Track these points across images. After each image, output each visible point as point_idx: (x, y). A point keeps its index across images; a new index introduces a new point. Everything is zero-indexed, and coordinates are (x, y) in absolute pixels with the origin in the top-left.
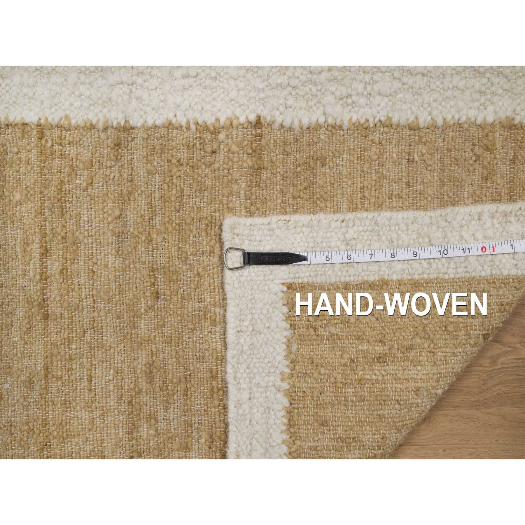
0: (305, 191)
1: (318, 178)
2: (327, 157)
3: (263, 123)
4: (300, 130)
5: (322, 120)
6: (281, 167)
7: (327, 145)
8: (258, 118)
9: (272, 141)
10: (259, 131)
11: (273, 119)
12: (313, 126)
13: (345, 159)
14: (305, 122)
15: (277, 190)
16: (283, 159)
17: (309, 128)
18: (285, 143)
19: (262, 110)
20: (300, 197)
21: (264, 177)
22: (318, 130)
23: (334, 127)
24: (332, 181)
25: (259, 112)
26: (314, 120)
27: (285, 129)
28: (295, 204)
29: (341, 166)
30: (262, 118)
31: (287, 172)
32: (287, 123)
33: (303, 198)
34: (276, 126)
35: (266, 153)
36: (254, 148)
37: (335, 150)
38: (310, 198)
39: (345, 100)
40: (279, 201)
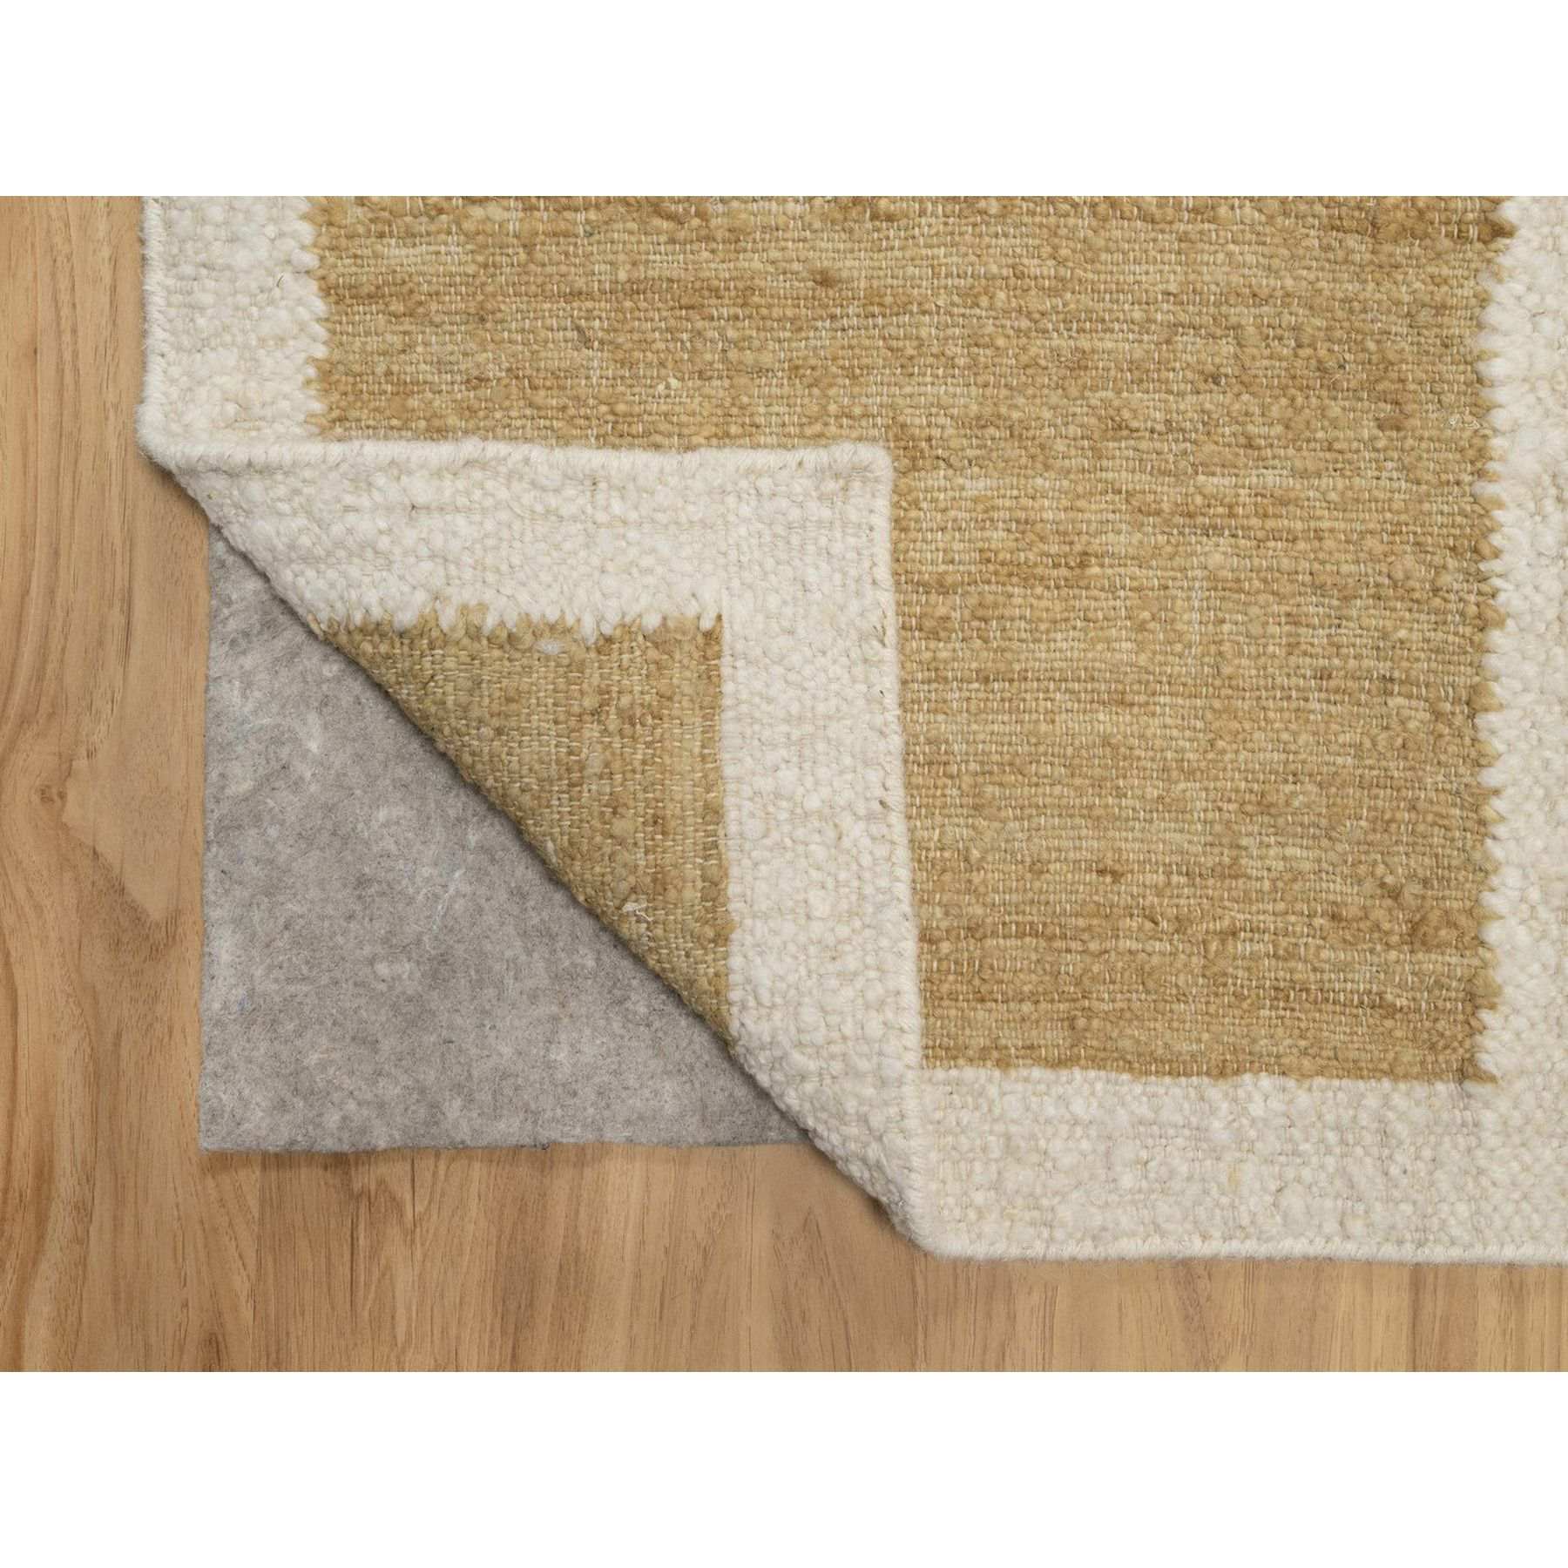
0: (1313, 362)
1: (1347, 404)
2: (1402, 434)
3: (1493, 246)
4: (1476, 353)
5: (1500, 418)
6: (1378, 296)
7: (1434, 433)
8: (1508, 229)
9: (1445, 271)
10: (1473, 232)
11: (1505, 275)
12: (1485, 393)
13: (1396, 485)
14: (1496, 369)
15: (1318, 280)
16: (1398, 303)
17: (1480, 381)
18: (1441, 308)
19: (1528, 241)
20: (1299, 346)
21: (1352, 241)
22: (1475, 410)
23: (1482, 454)
24: (1337, 446)
25: (1523, 232)
26: (1501, 395)
27: (1477, 311)
28: (1279, 332)
29: (1376, 473)
30: (1507, 241)
31: (1364, 311)
32: (1493, 315)
33: (1296, 355)
34: (1487, 284)
35: (1417, 250)
36: (1429, 215)
37: (1420, 458)
38: (1294, 377)
39: (1553, 491)
40: (1289, 282)
